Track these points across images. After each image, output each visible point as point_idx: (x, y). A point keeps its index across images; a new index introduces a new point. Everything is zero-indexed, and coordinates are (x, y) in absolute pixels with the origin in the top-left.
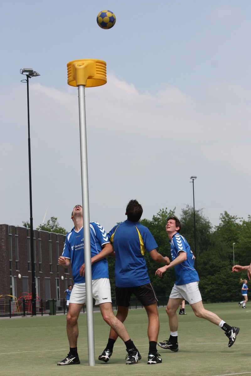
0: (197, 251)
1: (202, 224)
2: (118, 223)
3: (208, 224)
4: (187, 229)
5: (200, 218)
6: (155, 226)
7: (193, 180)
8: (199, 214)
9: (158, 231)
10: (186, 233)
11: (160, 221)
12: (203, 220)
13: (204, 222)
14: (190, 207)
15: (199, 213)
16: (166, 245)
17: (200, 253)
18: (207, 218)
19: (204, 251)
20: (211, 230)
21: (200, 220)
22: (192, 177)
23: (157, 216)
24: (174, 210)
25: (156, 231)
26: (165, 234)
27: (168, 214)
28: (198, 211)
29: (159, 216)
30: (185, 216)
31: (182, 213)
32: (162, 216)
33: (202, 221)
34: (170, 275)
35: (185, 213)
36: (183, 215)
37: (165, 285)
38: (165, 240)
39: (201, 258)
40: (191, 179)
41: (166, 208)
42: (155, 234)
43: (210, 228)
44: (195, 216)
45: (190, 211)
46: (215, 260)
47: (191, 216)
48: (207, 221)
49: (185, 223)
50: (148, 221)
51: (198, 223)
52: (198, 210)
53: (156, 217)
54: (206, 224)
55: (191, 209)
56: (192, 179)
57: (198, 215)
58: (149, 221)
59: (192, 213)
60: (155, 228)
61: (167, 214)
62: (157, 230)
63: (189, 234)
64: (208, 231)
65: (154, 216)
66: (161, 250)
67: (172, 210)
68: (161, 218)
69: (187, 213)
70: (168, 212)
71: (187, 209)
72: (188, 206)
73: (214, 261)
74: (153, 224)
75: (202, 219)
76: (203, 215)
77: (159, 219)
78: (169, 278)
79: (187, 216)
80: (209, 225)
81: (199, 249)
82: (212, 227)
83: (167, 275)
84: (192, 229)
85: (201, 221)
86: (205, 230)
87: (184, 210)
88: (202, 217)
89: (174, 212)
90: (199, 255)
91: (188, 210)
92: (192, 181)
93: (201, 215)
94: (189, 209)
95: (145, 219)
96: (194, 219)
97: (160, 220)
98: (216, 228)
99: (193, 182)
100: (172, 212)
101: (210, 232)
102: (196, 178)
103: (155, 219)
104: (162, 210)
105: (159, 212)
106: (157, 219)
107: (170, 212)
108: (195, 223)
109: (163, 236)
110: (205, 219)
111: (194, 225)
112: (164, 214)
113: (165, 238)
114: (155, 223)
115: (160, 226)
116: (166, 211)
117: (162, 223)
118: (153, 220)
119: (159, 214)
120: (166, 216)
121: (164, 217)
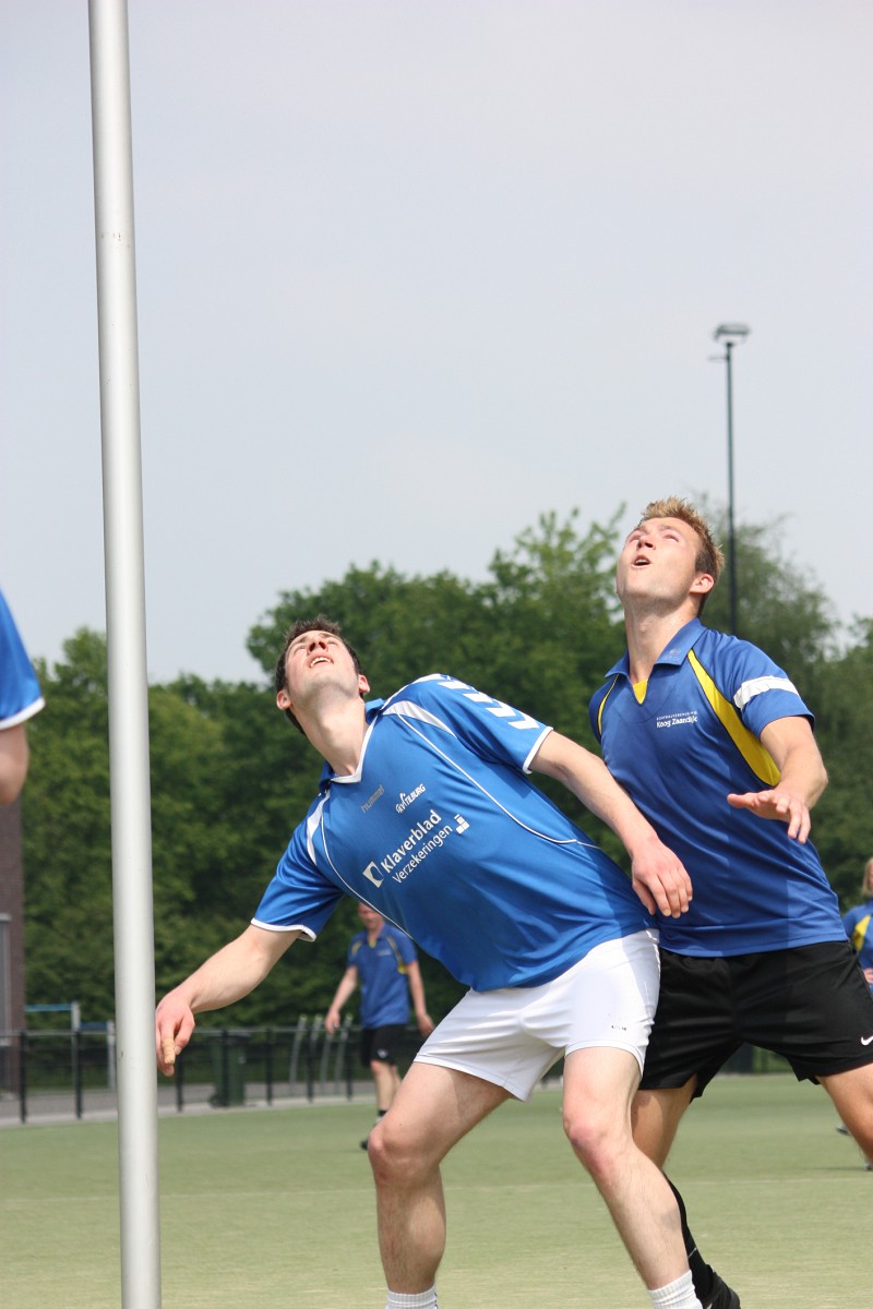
1: (780, 606)
2: (286, 595)
3: (816, 606)
5: (771, 569)
6: (501, 613)
7: (729, 345)
8: (758, 549)
9: (518, 642)
11: (534, 588)
12: (784, 580)
13: (793, 597)
15: (763, 542)
18: (808, 575)
20: (828, 641)
21: (765, 582)
22: (721, 331)
23: (516, 552)
25: (508, 644)
27: (582, 546)
28: (758, 531)
29: (523, 559)
32: (546, 555)
33: (780, 587)
40: (716, 337)
41: (575, 513)
42: (501, 660)
43: (824, 628)
44: (739, 561)
46: (848, 817)
48: (810, 587)
50: (461, 584)
51: (753, 601)
53: (505, 560)
54: (799, 607)
55: (718, 518)
56: (724, 339)
57: (755, 556)
60: (503, 623)
61: (571, 547)
62: (513, 635)
64: (811, 649)
65: (498, 556)
67: (604, 524)
68: (536, 564)
70: (581, 529)
73: (841, 821)
74: (488, 604)
75: (781, 576)
76: (786, 556)
77: (524, 571)
80: (815, 616)
82: (839, 624)
85: (773, 589)
86: (795, 642)
88: (781, 567)
92: (723, 350)
93: (770, 557)
95: (446, 572)
97: (530, 579)
98: (857, 629)
99: (728, 358)
100: (603, 533)
101: (821, 657)
102: (743, 332)
103: (502, 570)
104: (548, 519)
105: (529, 531)
106: (514, 571)
107: (591, 535)
108: (734, 601)
109: (549, 673)
110: (797, 574)
111: (728, 611)
112: (555, 542)
113: (559, 685)
114: (502, 597)
115: (533, 613)
116: (568, 525)
117: (546, 596)
118: (490, 578)
119: (528, 540)
120: (564, 558)
121: (557, 564)
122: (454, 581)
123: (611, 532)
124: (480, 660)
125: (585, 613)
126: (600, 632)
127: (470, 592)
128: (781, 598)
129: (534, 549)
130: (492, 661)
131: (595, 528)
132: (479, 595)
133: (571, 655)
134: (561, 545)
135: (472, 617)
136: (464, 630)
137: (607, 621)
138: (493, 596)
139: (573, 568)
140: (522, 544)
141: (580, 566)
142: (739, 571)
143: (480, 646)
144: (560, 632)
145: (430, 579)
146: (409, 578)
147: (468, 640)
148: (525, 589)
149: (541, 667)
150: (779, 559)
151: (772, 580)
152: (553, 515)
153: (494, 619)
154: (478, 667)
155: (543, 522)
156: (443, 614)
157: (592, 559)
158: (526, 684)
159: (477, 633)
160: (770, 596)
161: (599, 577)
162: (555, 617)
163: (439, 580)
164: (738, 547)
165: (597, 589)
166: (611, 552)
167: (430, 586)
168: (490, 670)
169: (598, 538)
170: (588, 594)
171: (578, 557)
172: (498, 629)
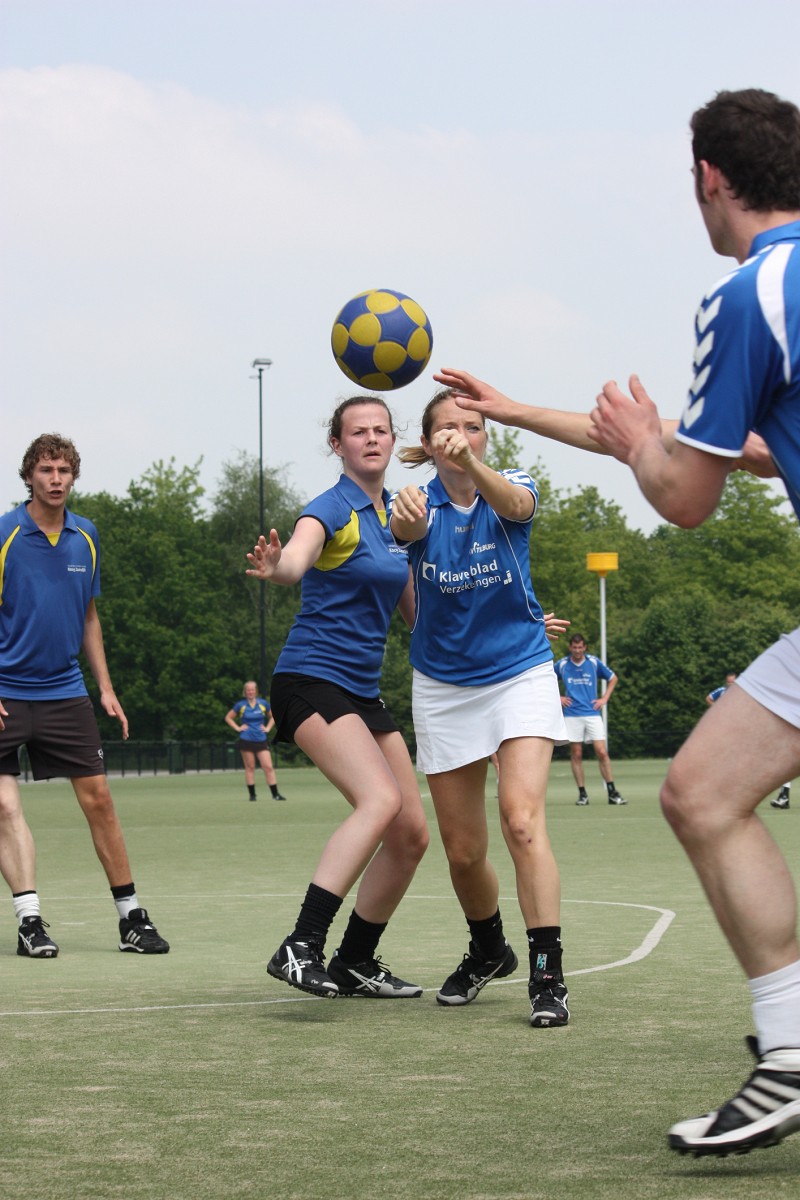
0: (267, 598)
1: (287, 512)
4: (238, 527)
5: (281, 492)
6: (134, 515)
7: (261, 370)
8: (275, 481)
9: (143, 531)
10: (233, 541)
11: (152, 501)
12: (289, 499)
13: (294, 508)
14: (251, 459)
15: (277, 478)
16: (169, 576)
17: (278, 605)
18: (302, 496)
19: (291, 600)
21: (279, 499)
22: (257, 363)
23: (142, 482)
24: (196, 466)
25: (138, 532)
26: (167, 542)
27: (179, 478)
28: (275, 472)
29: (146, 485)
30: (231, 485)
31: (223, 477)
32: (159, 483)
33: (287, 502)
34: (178, 674)
35: (234, 475)
36: (226, 481)
37: (163, 706)
38: (165, 560)
39: (280, 622)
40: (254, 366)
41: (173, 459)
42: (134, 540)
44: (265, 488)
45: (249, 470)
47: (253, 485)
49: (232, 508)
50: (112, 499)
51: (272, 510)
52: (275, 468)
53: (136, 486)
55: (253, 464)
56: (258, 367)
57: (273, 485)
58: (116, 500)
59: (255, 477)
60: (135, 520)
61: (172, 479)
62: (141, 527)
63: (242, 542)
65: (132, 484)
66: (151, 592)
67: (191, 467)
68: (154, 489)
69: (239, 477)
70: (178, 469)
71: (241, 463)
72: (245, 453)
74: (127, 509)
75: (287, 496)
76: (290, 486)
77: (147, 492)
78: (176, 683)
79: (238, 485)
81: (273, 592)
83: (168, 673)
84: (252, 527)
85: (284, 504)
87: (231, 466)
88: (288, 491)
89: (198, 473)
90: (274, 612)
91: (243, 467)
92: (258, 373)
93: (282, 485)
94: (246, 464)
95: (104, 493)
96: (258, 495)
97: (150, 497)
99: (260, 377)
100: (191, 472)
102: (269, 364)
103: (135, 493)
104: (158, 464)
105: (149, 471)
106: (141, 492)
107: (184, 472)
108: (262, 509)
109: (160, 549)
110: (296, 496)
111: (259, 515)
112: (163, 477)
113: (166, 555)
114: (134, 506)
115: (152, 515)
116: (170, 467)
117: (159, 506)
118: (128, 496)
119: (149, 476)
120: (169, 485)
121: (165, 488)
122: (109, 497)
123: (195, 471)
124: (122, 541)
125: (181, 516)
126: (189, 526)
127: (117, 503)
128: (287, 509)
129: (151, 481)
130: (130, 541)
131: (186, 469)
132: (122, 505)
133: (173, 538)
134: (167, 478)
135: (118, 517)
136: (114, 524)
137: (192, 519)
138: (130, 506)
139: (174, 490)
140: (144, 479)
141: (178, 490)
142: (264, 493)
143: (123, 533)
144: (166, 526)
145: (95, 496)
146: (83, 496)
147: (116, 530)
148: (147, 502)
149: (156, 545)
150: (286, 487)
151: (282, 499)
152: (161, 462)
153: (131, 518)
154: (122, 544)
155: (155, 466)
156: (102, 515)
157: (185, 486)
158: (147, 554)
159: (121, 526)
160: (281, 507)
161: (188, 496)
162: (164, 517)
163: (100, 496)
164: (264, 480)
165: (186, 503)
166: (195, 482)
167: (95, 499)
168: (128, 546)
169: (188, 474)
170: (182, 505)
171: (177, 484)
172: (132, 523)
